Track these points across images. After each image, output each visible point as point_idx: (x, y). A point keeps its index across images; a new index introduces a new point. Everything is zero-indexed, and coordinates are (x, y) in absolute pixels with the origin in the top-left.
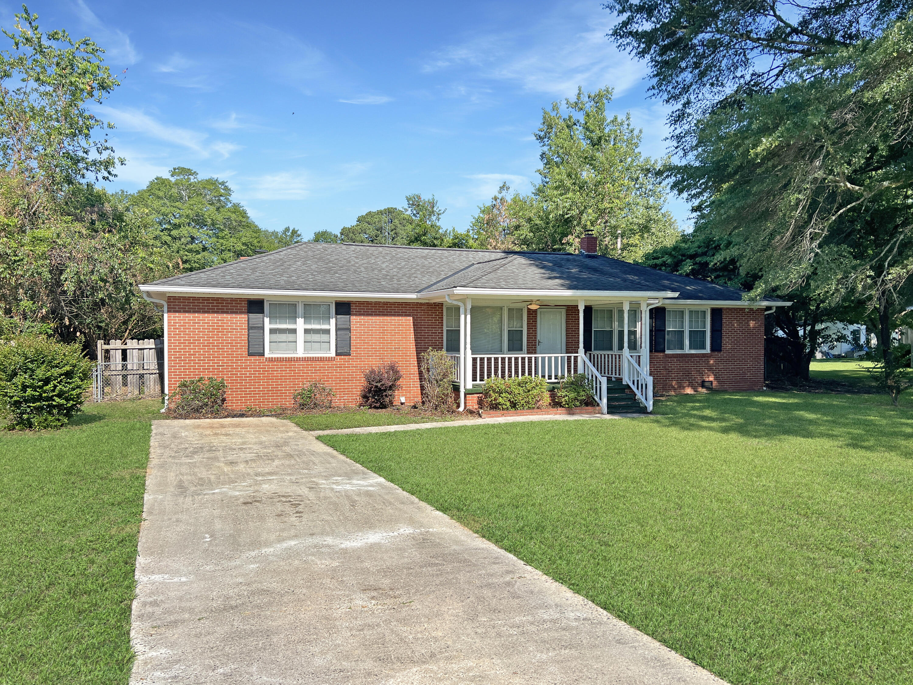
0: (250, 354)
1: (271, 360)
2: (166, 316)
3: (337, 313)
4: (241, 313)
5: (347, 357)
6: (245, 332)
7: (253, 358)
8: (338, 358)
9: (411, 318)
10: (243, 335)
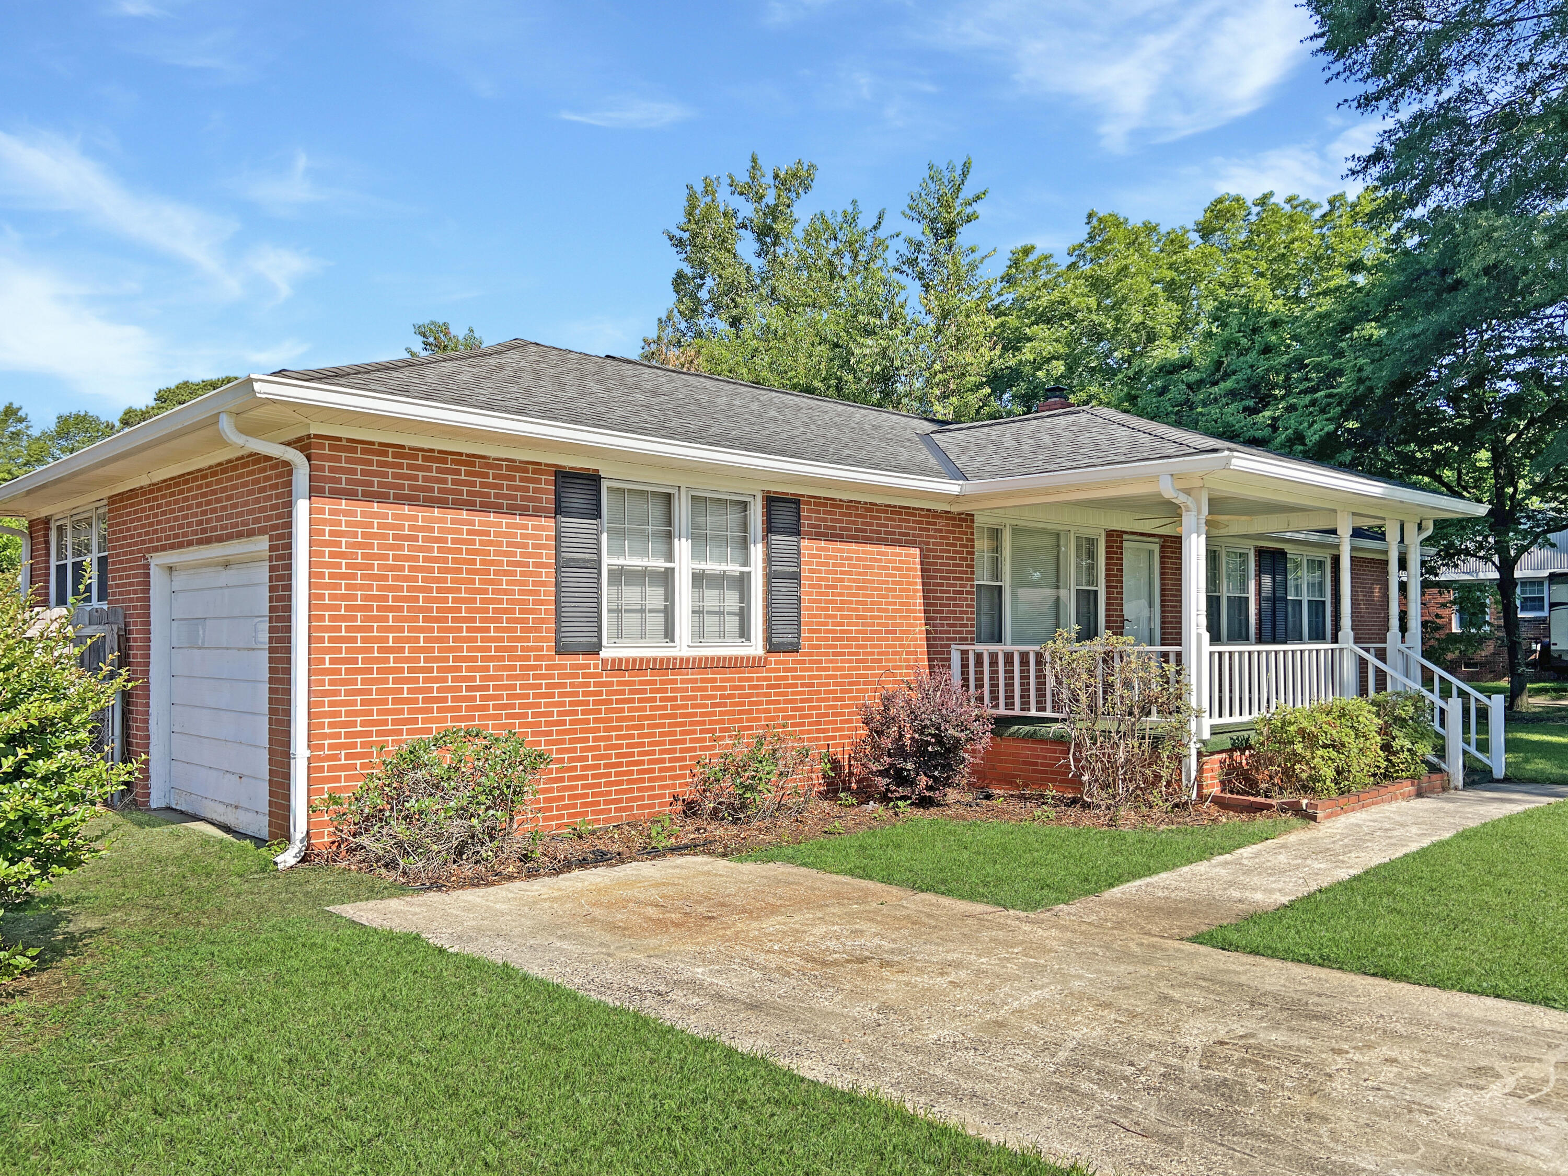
0: (562, 649)
1: (618, 666)
2: (302, 508)
3: (770, 528)
4: (538, 512)
5: (790, 657)
6: (548, 576)
7: (568, 661)
8: (773, 658)
9: (917, 551)
10: (543, 584)
